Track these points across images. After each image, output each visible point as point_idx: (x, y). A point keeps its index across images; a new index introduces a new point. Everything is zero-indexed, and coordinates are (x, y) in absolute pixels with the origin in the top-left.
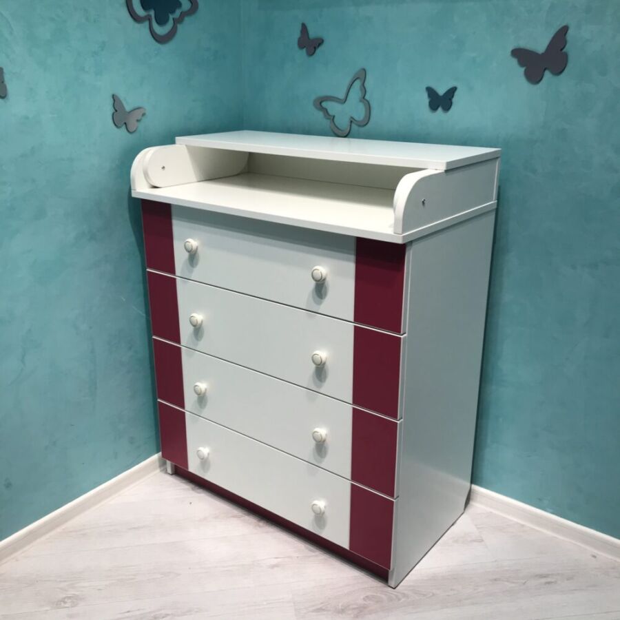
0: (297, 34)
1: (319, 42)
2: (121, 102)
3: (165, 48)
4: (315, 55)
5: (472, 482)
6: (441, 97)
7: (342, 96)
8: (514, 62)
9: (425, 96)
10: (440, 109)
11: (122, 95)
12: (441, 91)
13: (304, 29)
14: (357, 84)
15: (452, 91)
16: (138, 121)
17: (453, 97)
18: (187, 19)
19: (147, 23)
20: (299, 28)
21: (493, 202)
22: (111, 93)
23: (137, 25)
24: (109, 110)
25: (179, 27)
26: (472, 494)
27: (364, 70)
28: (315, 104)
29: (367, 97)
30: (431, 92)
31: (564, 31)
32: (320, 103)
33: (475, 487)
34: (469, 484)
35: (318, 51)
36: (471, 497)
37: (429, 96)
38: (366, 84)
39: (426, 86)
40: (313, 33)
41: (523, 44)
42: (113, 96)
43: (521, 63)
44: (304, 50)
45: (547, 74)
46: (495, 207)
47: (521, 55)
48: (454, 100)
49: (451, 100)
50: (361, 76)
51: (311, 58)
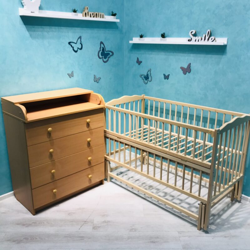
0: (136, 60)
1: (141, 62)
2: (96, 77)
3: (106, 64)
8: (181, 70)
9: (163, 75)
11: (96, 74)
12: (166, 75)
13: (138, 59)
16: (99, 80)
18: (111, 57)
19: (102, 59)
20: (137, 59)
22: (94, 74)
23: (100, 60)
24: (93, 78)
25: (109, 59)
27: (151, 69)
30: (164, 75)
31: (190, 64)
40: (140, 60)
41: (183, 66)
43: (182, 70)
45: (187, 73)
47: (182, 68)
49: (168, 77)
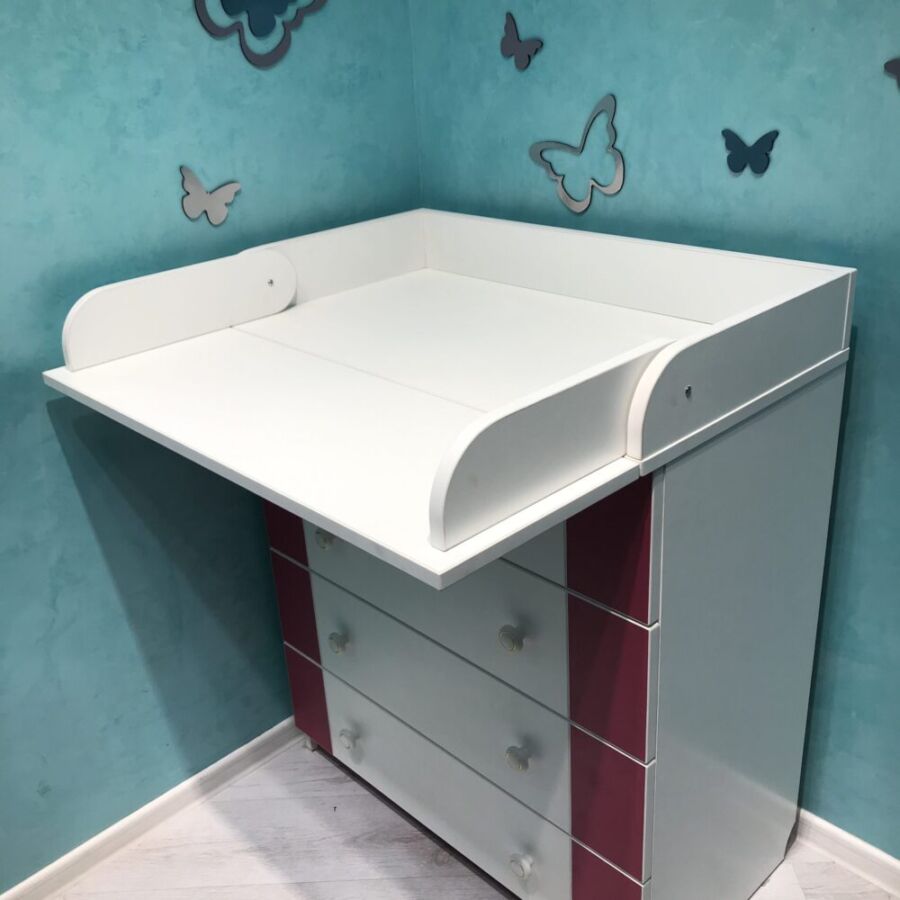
0: (499, 32)
3: (270, 76)
4: (529, 69)
5: (800, 804)
6: (749, 148)
7: (576, 142)
8: (890, 82)
10: (748, 171)
12: (750, 138)
13: (511, 22)
14: (602, 121)
15: (770, 139)
16: (228, 204)
17: (771, 149)
18: (308, 21)
20: (500, 23)
21: (842, 351)
22: (177, 164)
23: (218, 44)
24: (174, 194)
25: (295, 35)
26: (800, 824)
27: (614, 97)
28: (531, 154)
29: (619, 145)
30: (731, 138)
32: (539, 153)
33: (806, 814)
34: (794, 807)
35: (536, 60)
36: (799, 830)
37: (728, 146)
38: (618, 123)
39: (722, 129)
40: (525, 31)
42: (181, 168)
44: (512, 59)
46: (846, 358)
48: (774, 154)
49: (767, 154)
50: (609, 106)
51: (525, 73)
